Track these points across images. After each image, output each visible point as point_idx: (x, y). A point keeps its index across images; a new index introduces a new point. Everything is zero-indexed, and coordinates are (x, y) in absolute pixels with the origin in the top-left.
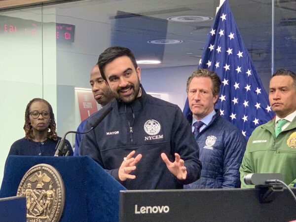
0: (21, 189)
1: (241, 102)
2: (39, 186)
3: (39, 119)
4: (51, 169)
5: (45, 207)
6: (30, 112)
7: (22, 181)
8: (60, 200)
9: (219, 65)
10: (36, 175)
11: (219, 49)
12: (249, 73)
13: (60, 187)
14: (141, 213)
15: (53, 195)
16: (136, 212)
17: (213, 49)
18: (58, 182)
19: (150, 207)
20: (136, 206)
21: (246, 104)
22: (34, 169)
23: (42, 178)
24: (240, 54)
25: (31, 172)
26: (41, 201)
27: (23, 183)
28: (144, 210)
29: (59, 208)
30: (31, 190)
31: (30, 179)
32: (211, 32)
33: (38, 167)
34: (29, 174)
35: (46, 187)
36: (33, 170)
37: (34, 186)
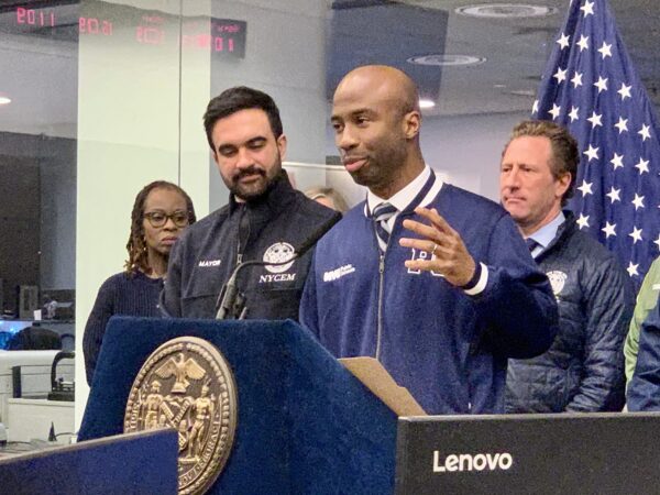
0: (136, 393)
1: (627, 197)
2: (180, 386)
3: (167, 230)
4: (206, 350)
5: (191, 436)
6: (146, 212)
7: (140, 376)
8: (226, 421)
9: (578, 113)
10: (172, 362)
11: (577, 80)
12: (645, 132)
13: (227, 391)
14: (447, 471)
15: (211, 409)
16: (437, 469)
17: (564, 78)
18: (221, 379)
19: (468, 457)
20: (436, 453)
21: (638, 202)
22: (166, 347)
23: (185, 369)
24: (625, 91)
25: (161, 355)
26: (184, 422)
27: (142, 381)
28: (454, 463)
29: (224, 440)
30: (160, 396)
31: (159, 371)
32: (559, 41)
33: (177, 343)
34: (156, 358)
35: (194, 391)
36: (165, 352)
37: (166, 389)
